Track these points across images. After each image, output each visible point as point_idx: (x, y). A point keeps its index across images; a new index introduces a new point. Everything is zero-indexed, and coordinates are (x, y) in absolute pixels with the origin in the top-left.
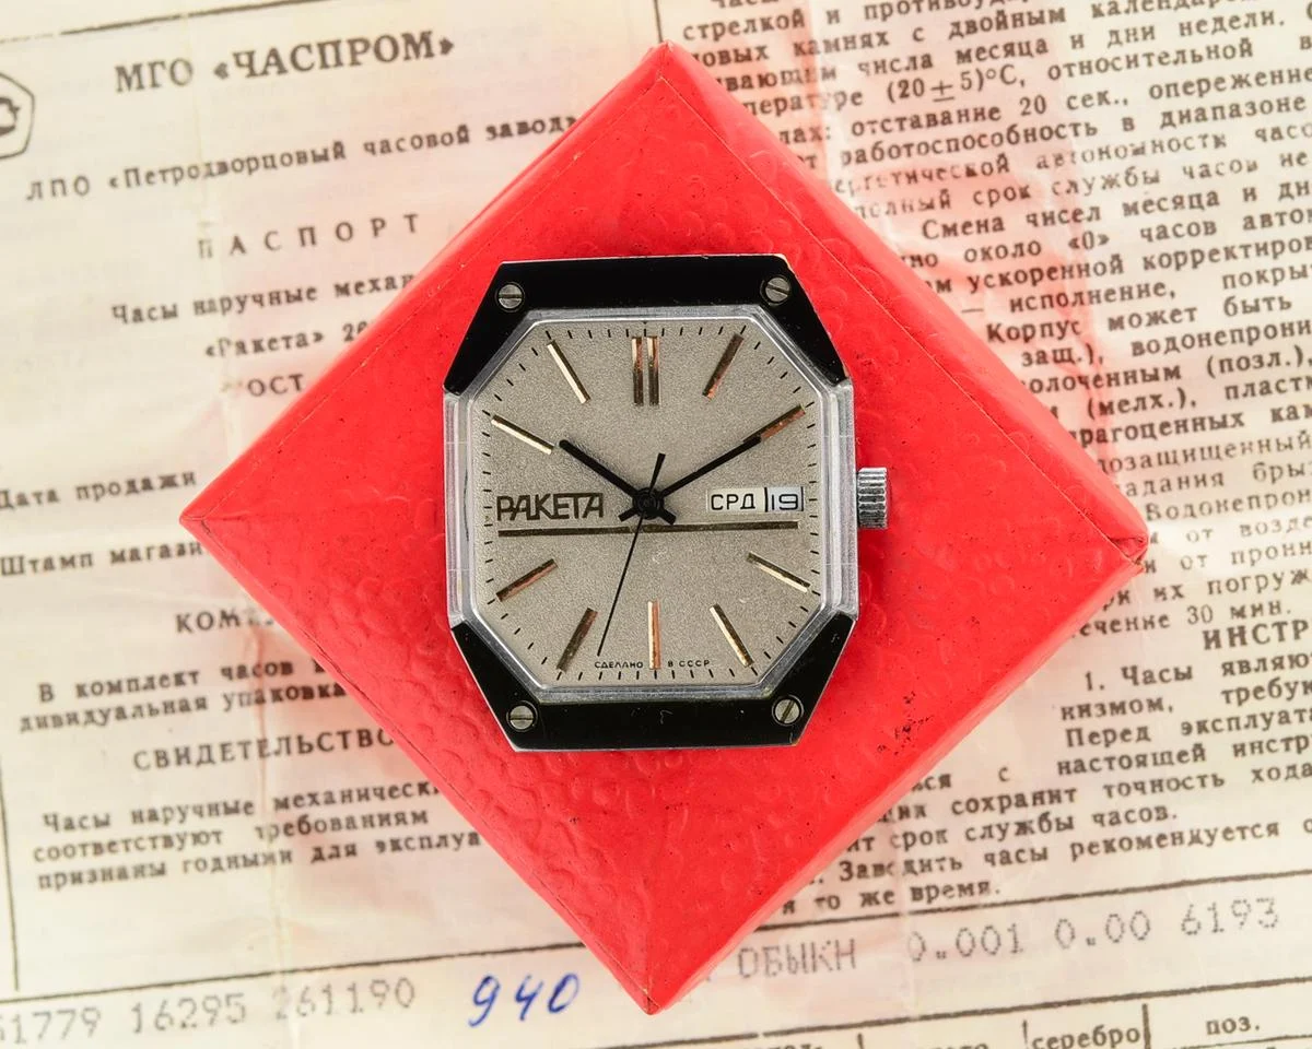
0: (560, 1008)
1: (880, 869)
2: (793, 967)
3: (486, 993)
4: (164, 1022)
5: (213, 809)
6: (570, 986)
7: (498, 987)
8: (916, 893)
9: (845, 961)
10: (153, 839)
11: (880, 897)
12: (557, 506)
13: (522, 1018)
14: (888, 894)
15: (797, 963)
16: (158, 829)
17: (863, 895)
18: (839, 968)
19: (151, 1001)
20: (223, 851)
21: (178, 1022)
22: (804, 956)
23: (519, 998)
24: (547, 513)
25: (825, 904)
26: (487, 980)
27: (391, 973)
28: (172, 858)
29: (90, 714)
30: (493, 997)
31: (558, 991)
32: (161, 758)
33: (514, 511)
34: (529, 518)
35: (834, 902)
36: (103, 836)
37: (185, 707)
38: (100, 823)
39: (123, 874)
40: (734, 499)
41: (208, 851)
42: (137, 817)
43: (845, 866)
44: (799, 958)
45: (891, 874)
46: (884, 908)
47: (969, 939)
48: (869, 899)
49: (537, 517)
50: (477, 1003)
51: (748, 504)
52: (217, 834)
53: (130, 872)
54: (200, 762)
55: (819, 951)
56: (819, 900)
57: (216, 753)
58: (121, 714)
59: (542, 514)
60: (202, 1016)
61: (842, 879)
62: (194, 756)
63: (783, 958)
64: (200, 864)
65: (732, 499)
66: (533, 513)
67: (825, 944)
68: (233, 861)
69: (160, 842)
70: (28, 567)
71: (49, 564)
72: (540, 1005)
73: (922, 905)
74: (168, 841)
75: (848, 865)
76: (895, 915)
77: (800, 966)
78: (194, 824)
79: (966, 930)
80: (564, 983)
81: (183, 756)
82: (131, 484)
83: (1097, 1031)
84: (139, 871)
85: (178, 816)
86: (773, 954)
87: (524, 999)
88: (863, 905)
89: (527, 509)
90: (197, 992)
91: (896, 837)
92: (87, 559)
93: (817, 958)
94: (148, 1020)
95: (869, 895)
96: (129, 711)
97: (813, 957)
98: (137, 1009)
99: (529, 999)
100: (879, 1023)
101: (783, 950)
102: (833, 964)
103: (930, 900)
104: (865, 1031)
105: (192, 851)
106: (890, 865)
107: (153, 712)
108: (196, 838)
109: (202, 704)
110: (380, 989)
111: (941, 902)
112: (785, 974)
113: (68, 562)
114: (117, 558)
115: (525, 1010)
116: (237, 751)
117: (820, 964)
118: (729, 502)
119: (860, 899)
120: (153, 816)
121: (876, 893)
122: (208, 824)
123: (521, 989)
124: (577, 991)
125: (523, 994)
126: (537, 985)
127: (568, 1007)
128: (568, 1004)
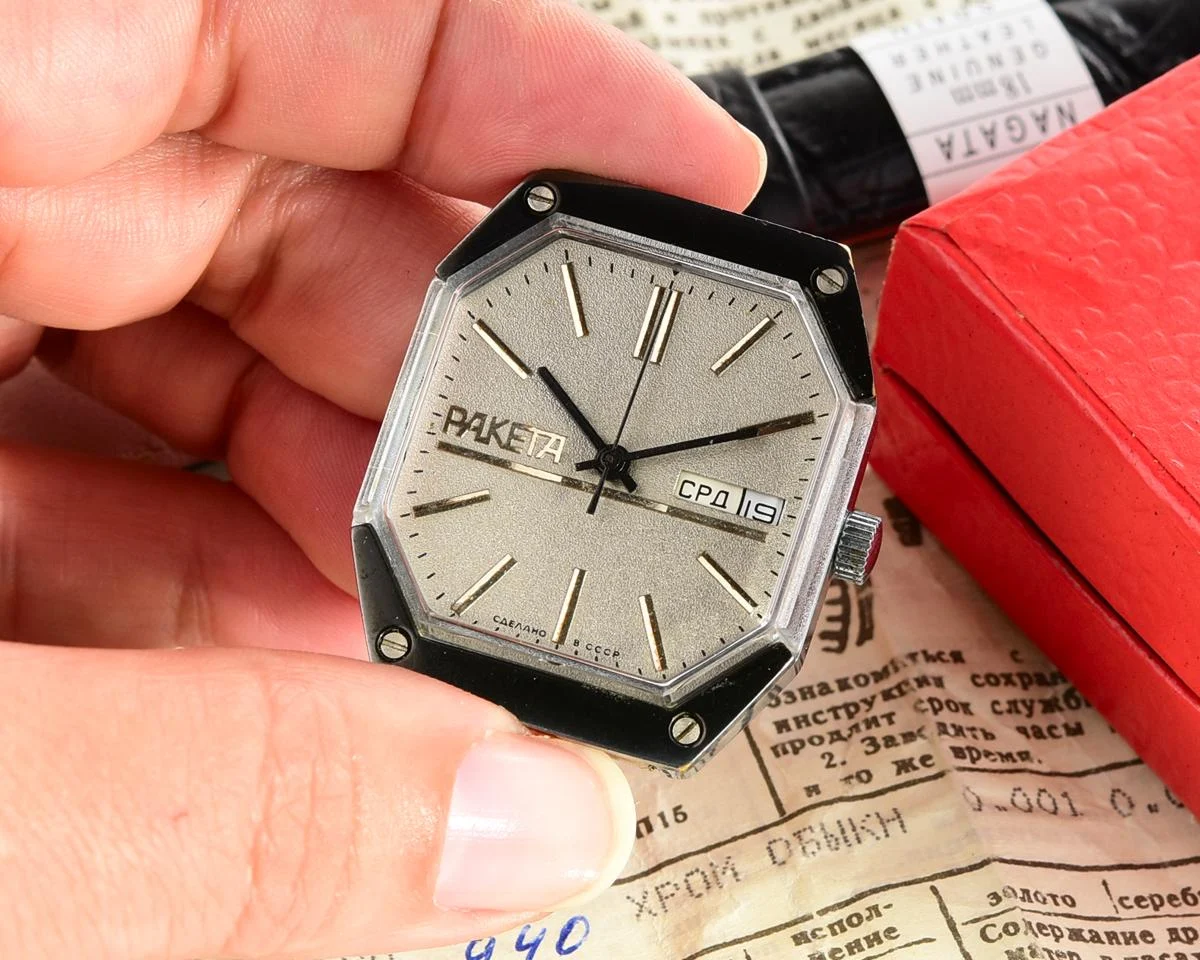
1: (909, 737)
2: (833, 844)
3: (479, 948)
6: (579, 927)
7: (493, 941)
8: (958, 752)
9: (893, 828)
11: (916, 763)
12: (512, 435)
14: (925, 759)
15: (836, 839)
17: (896, 763)
18: (887, 836)
22: (843, 831)
24: (499, 442)
25: (854, 781)
30: (489, 951)
31: (564, 936)
33: (463, 426)
34: (478, 439)
35: (864, 776)
40: (707, 491)
43: (868, 742)
44: (838, 834)
45: (923, 736)
46: (923, 772)
47: (1025, 799)
48: (904, 766)
49: (486, 441)
51: (720, 501)
55: (858, 823)
56: (848, 779)
59: (493, 438)
61: (867, 753)
63: (819, 835)
65: (704, 490)
66: (484, 434)
67: (864, 818)
72: (547, 950)
73: (967, 763)
75: (873, 741)
76: (941, 775)
77: (841, 841)
79: (1019, 789)
80: (570, 925)
83: (1185, 892)
86: (807, 835)
87: (527, 947)
88: (899, 773)
89: (478, 430)
91: (921, 701)
93: (859, 830)
95: (903, 761)
97: (854, 829)
99: (534, 946)
100: (950, 873)
101: (817, 829)
102: (882, 834)
103: (973, 761)
104: (937, 883)
106: (919, 731)
111: (983, 763)
112: (825, 851)
117: (864, 835)
118: (700, 493)
119: (895, 767)
121: (911, 760)
123: (522, 937)
124: (587, 932)
125: (524, 943)
126: (540, 931)
127: (580, 947)
128: (580, 944)
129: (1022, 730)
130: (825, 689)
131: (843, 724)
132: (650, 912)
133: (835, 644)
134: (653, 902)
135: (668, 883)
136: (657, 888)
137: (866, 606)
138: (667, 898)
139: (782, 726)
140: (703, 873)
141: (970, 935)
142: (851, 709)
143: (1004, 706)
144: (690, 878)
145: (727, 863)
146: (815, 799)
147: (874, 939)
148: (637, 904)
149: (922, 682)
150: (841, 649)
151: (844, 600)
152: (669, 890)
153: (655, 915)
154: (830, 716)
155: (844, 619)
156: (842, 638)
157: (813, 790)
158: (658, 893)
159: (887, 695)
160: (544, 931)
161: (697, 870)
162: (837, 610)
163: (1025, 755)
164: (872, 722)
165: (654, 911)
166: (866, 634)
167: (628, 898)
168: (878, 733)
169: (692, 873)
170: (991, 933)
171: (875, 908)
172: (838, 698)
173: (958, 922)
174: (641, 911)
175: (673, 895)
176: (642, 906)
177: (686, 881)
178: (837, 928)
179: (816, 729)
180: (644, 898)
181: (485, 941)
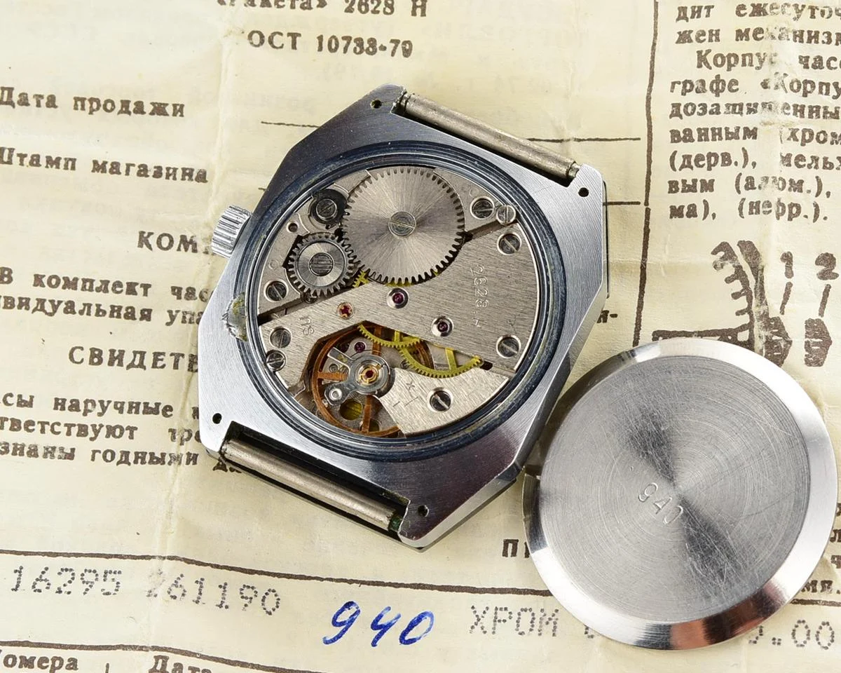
0: (412, 641)
3: (344, 616)
4: (40, 585)
5: (134, 407)
6: (425, 623)
7: (358, 612)
10: (69, 426)
13: (374, 644)
16: (77, 418)
19: (33, 566)
20: (133, 447)
21: (54, 588)
23: (375, 626)
26: (349, 605)
27: (262, 583)
28: (83, 446)
29: (41, 302)
30: (352, 620)
31: (412, 626)
32: (96, 356)
36: (23, 414)
37: (130, 315)
38: (23, 403)
39: (33, 452)
41: (118, 445)
42: (59, 404)
50: (334, 623)
52: (132, 429)
53: (41, 451)
54: (131, 366)
57: (148, 360)
58: (70, 308)
60: (78, 586)
62: (127, 359)
64: (108, 455)
68: (140, 457)
69: (75, 430)
70: (16, 159)
71: (35, 161)
72: (393, 635)
74: (83, 430)
78: (112, 417)
80: (419, 619)
81: (116, 358)
82: (125, 104)
84: (50, 452)
85: (99, 409)
87: (380, 627)
90: (78, 565)
92: (71, 163)
94: (27, 581)
96: (78, 307)
98: (19, 571)
99: (384, 628)
105: (103, 443)
107: (100, 312)
108: (111, 431)
109: (146, 315)
110: (248, 593)
113: (53, 162)
114: (99, 167)
115: (378, 637)
116: (169, 361)
120: (75, 406)
122: (126, 420)
123: (380, 617)
124: (429, 629)
125: (379, 623)
126: (396, 615)
127: (418, 642)
128: (420, 638)
132: (482, 628)
134: (487, 621)
135: (506, 609)
136: (496, 609)
138: (499, 621)
140: (533, 614)
144: (522, 613)
145: (554, 615)
148: (477, 616)
152: (502, 615)
153: (485, 632)
158: (496, 613)
160: (399, 617)
161: (530, 610)
165: (485, 630)
167: (473, 607)
169: (526, 610)
174: (476, 624)
175: (505, 621)
176: (479, 620)
177: (519, 614)
180: (484, 612)
181: (353, 609)
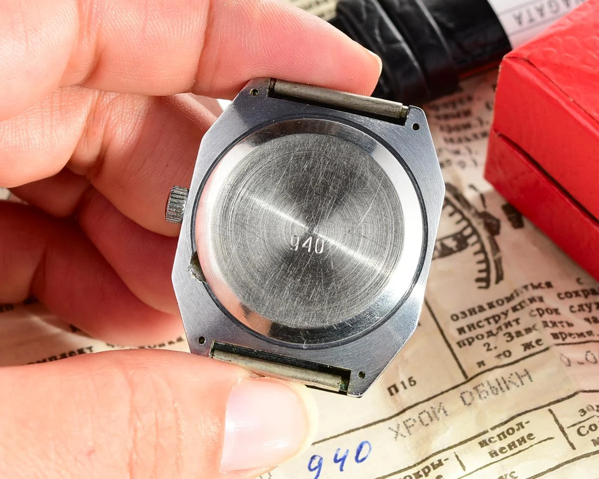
0: (363, 459)
1: (528, 330)
2: (495, 391)
3: (315, 464)
6: (366, 448)
7: (321, 459)
8: (555, 336)
9: (526, 379)
11: (534, 344)
13: (341, 470)
14: (538, 342)
15: (496, 389)
17: (523, 345)
18: (523, 384)
22: (499, 384)
23: (336, 461)
25: (502, 357)
26: (313, 458)
30: (320, 465)
31: (359, 452)
35: (507, 354)
43: (507, 335)
44: (497, 386)
45: (536, 330)
46: (538, 348)
47: (592, 357)
48: (527, 346)
50: (311, 470)
55: (507, 380)
56: (499, 356)
61: (508, 341)
63: (487, 388)
67: (510, 376)
72: (350, 461)
73: (560, 341)
75: (510, 334)
76: (547, 349)
77: (499, 389)
79: (589, 352)
80: (361, 447)
86: (481, 388)
87: (340, 461)
88: (525, 350)
91: (532, 311)
93: (508, 383)
95: (527, 344)
97: (505, 383)
99: (343, 459)
100: (558, 401)
101: (486, 384)
102: (519, 383)
103: (564, 339)
104: (552, 407)
106: (534, 327)
111: (569, 340)
112: (491, 396)
115: (342, 465)
117: (510, 385)
119: (523, 348)
121: (531, 342)
123: (336, 456)
124: (370, 449)
125: (338, 458)
126: (346, 451)
127: (367, 458)
128: (367, 456)
129: (587, 320)
130: (481, 309)
131: (493, 327)
132: (402, 435)
133: (484, 284)
134: (403, 430)
135: (410, 419)
136: (404, 422)
137: (498, 263)
138: (410, 427)
139: (461, 331)
140: (428, 412)
141: (572, 433)
142: (496, 318)
143: (576, 308)
144: (421, 416)
145: (440, 406)
146: (483, 368)
147: (522, 441)
148: (395, 431)
149: (532, 300)
150: (487, 287)
151: (486, 261)
152: (410, 423)
153: (405, 437)
154: (485, 323)
155: (487, 270)
156: (487, 280)
157: (481, 364)
158: (405, 425)
159: (515, 309)
160: (348, 451)
161: (425, 411)
162: (483, 266)
163: (590, 333)
164: (508, 324)
165: (404, 435)
166: (500, 278)
167: (390, 428)
168: (512, 330)
169: (422, 413)
170: (583, 431)
171: (521, 424)
172: (489, 313)
173: (565, 426)
174: (397, 435)
175: (413, 425)
176: (397, 433)
177: (419, 417)
178: (502, 436)
179: (479, 331)
180: (398, 428)
181: (317, 459)
